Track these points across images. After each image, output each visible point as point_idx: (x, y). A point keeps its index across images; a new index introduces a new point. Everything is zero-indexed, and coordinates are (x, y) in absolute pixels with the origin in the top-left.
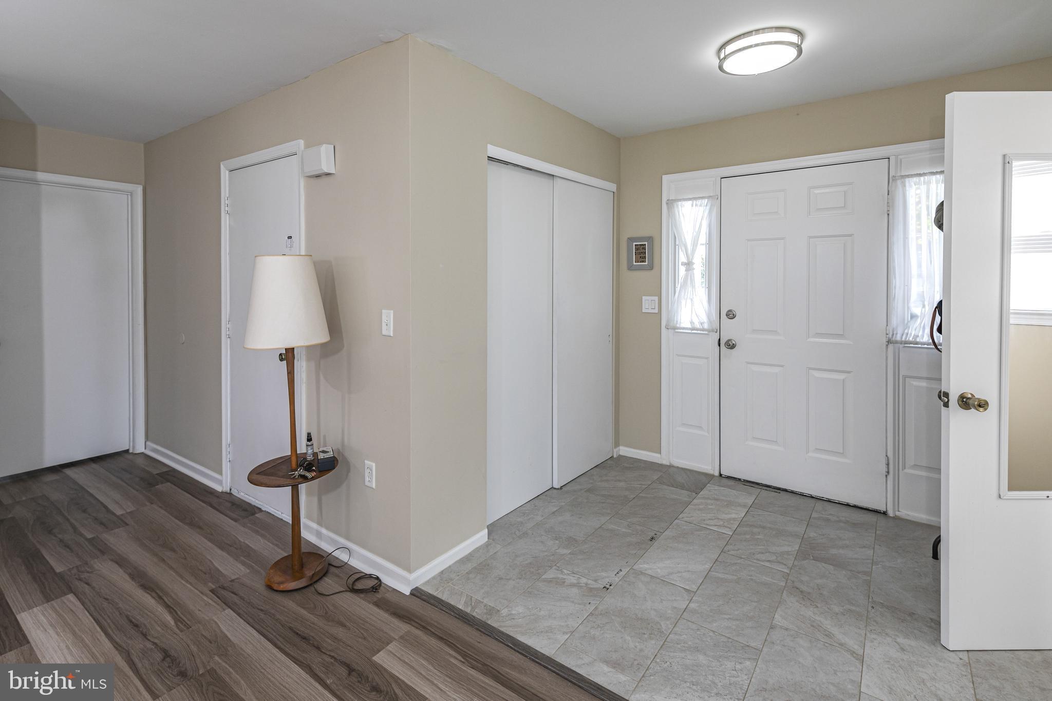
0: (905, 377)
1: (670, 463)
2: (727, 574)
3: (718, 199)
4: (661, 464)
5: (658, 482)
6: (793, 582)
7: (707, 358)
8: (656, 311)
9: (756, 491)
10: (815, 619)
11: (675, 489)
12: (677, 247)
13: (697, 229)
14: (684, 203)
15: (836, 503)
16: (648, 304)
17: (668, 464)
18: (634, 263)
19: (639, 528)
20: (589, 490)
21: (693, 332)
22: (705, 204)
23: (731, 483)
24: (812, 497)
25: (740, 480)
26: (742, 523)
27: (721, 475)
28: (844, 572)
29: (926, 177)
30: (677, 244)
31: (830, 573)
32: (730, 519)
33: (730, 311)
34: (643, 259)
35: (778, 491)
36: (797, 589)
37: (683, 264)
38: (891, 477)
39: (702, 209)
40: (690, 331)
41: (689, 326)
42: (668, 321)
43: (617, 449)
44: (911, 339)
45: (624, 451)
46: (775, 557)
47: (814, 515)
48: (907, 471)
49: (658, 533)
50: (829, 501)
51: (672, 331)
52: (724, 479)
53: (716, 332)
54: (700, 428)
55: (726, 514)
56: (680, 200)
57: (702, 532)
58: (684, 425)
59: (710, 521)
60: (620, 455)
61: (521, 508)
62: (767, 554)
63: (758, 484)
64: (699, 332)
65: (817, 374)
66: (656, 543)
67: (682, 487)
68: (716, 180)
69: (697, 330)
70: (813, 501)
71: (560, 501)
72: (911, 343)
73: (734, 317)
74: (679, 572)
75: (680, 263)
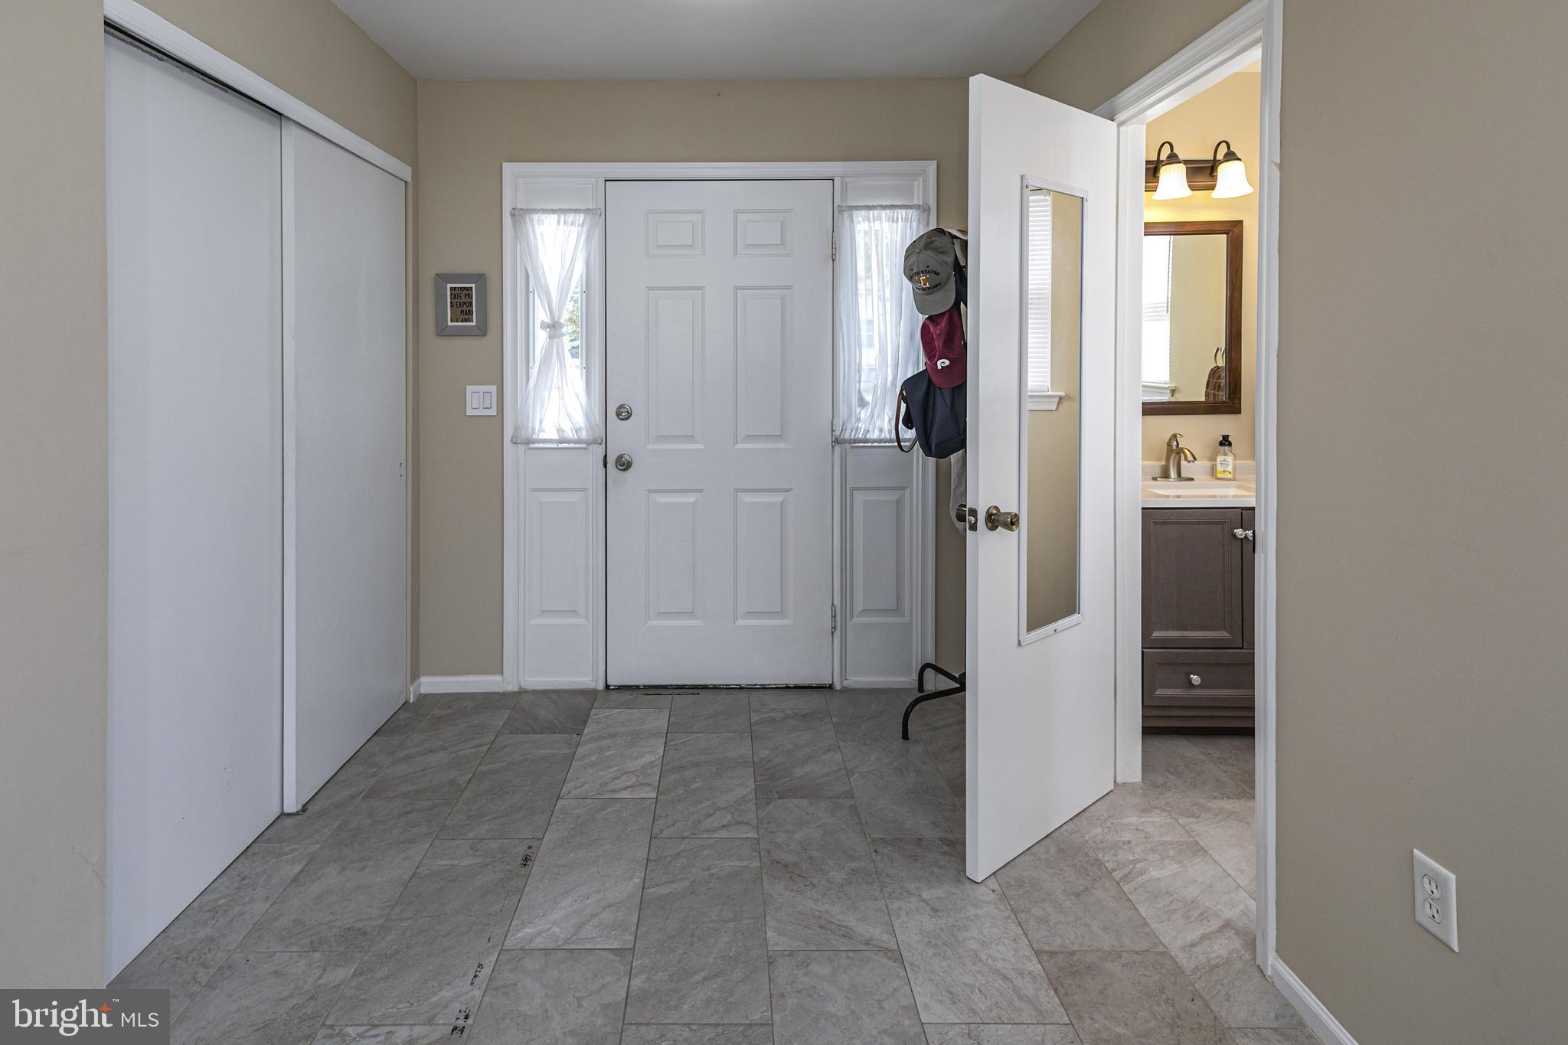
0: (853, 490)
1: (520, 687)
2: (672, 882)
3: (600, 215)
4: (503, 693)
5: (507, 732)
6: (769, 853)
7: (584, 490)
8: (493, 412)
9: (665, 700)
10: (820, 911)
11: (540, 736)
12: (531, 295)
13: (567, 267)
14: (543, 216)
15: (773, 688)
16: (477, 400)
17: (517, 690)
18: (450, 324)
19: (494, 845)
20: (371, 794)
21: (560, 446)
22: (581, 223)
23: (626, 696)
24: (741, 688)
25: (638, 687)
26: (664, 768)
27: (607, 687)
28: (823, 804)
29: (875, 211)
30: (531, 289)
31: (807, 814)
32: (644, 768)
33: (621, 407)
34: (467, 316)
35: (696, 691)
36: (778, 863)
37: (544, 326)
38: (837, 634)
39: (575, 230)
40: (555, 446)
41: (555, 436)
42: (516, 429)
43: (416, 684)
44: (860, 436)
45: (431, 684)
46: (729, 816)
47: (755, 718)
48: (856, 620)
49: (535, 843)
50: (764, 688)
51: (523, 446)
52: (613, 692)
53: (600, 444)
54: (573, 612)
55: (637, 759)
56: (537, 211)
57: (609, 810)
58: (544, 612)
59: (614, 782)
60: (421, 694)
61: (206, 898)
62: (718, 814)
63: (665, 687)
64: (572, 445)
65: (748, 498)
66: (536, 868)
67: (552, 729)
68: (597, 183)
69: (568, 441)
70: (743, 694)
71: (306, 842)
72: (860, 441)
73: (629, 415)
74: (593, 916)
75: (538, 324)
